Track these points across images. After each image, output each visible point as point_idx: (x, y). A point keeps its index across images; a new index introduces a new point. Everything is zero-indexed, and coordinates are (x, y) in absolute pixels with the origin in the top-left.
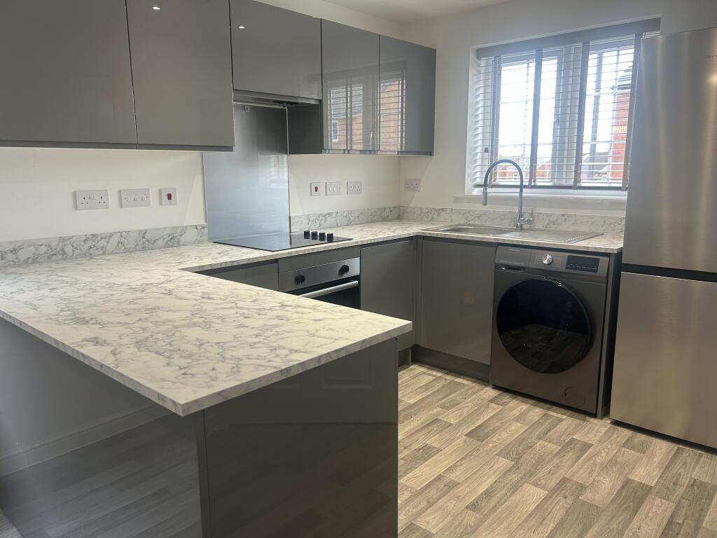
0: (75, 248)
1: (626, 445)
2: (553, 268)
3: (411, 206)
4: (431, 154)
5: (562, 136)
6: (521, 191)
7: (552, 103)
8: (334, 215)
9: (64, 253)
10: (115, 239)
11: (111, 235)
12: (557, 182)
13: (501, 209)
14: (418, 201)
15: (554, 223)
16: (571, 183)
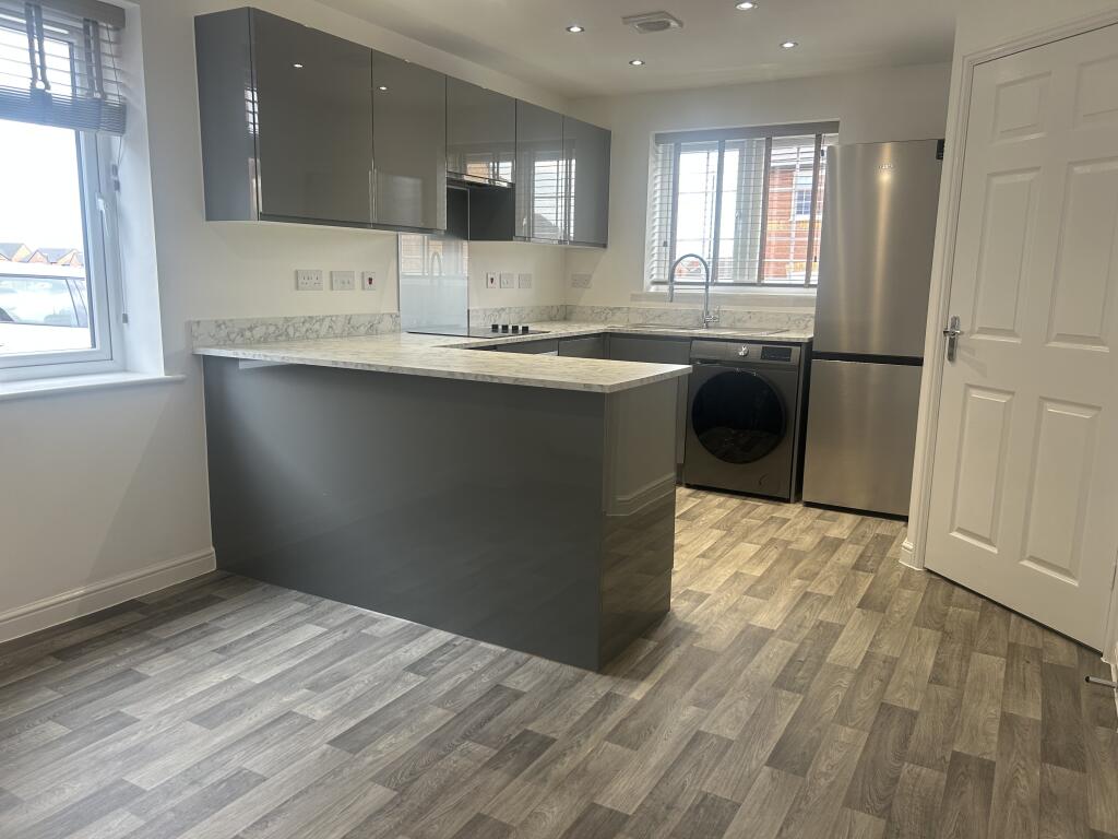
0: (296, 330)
1: (818, 518)
2: (748, 359)
3: (581, 304)
4: (605, 246)
5: (745, 230)
6: (707, 287)
7: (734, 196)
8: (507, 311)
9: (288, 334)
10: (327, 323)
11: (323, 319)
12: (738, 280)
13: (684, 307)
14: (587, 299)
15: (739, 320)
16: (755, 279)
